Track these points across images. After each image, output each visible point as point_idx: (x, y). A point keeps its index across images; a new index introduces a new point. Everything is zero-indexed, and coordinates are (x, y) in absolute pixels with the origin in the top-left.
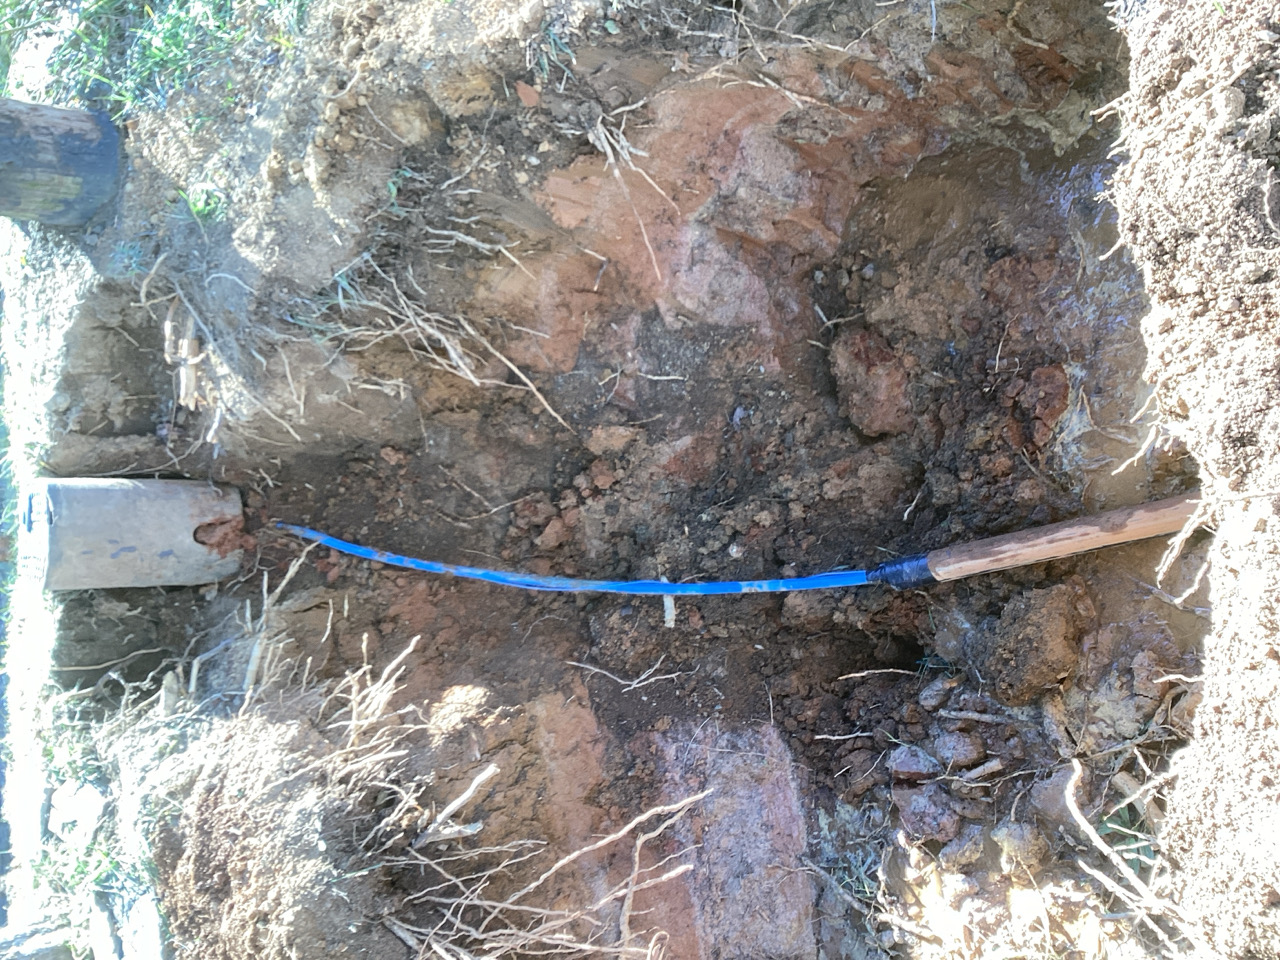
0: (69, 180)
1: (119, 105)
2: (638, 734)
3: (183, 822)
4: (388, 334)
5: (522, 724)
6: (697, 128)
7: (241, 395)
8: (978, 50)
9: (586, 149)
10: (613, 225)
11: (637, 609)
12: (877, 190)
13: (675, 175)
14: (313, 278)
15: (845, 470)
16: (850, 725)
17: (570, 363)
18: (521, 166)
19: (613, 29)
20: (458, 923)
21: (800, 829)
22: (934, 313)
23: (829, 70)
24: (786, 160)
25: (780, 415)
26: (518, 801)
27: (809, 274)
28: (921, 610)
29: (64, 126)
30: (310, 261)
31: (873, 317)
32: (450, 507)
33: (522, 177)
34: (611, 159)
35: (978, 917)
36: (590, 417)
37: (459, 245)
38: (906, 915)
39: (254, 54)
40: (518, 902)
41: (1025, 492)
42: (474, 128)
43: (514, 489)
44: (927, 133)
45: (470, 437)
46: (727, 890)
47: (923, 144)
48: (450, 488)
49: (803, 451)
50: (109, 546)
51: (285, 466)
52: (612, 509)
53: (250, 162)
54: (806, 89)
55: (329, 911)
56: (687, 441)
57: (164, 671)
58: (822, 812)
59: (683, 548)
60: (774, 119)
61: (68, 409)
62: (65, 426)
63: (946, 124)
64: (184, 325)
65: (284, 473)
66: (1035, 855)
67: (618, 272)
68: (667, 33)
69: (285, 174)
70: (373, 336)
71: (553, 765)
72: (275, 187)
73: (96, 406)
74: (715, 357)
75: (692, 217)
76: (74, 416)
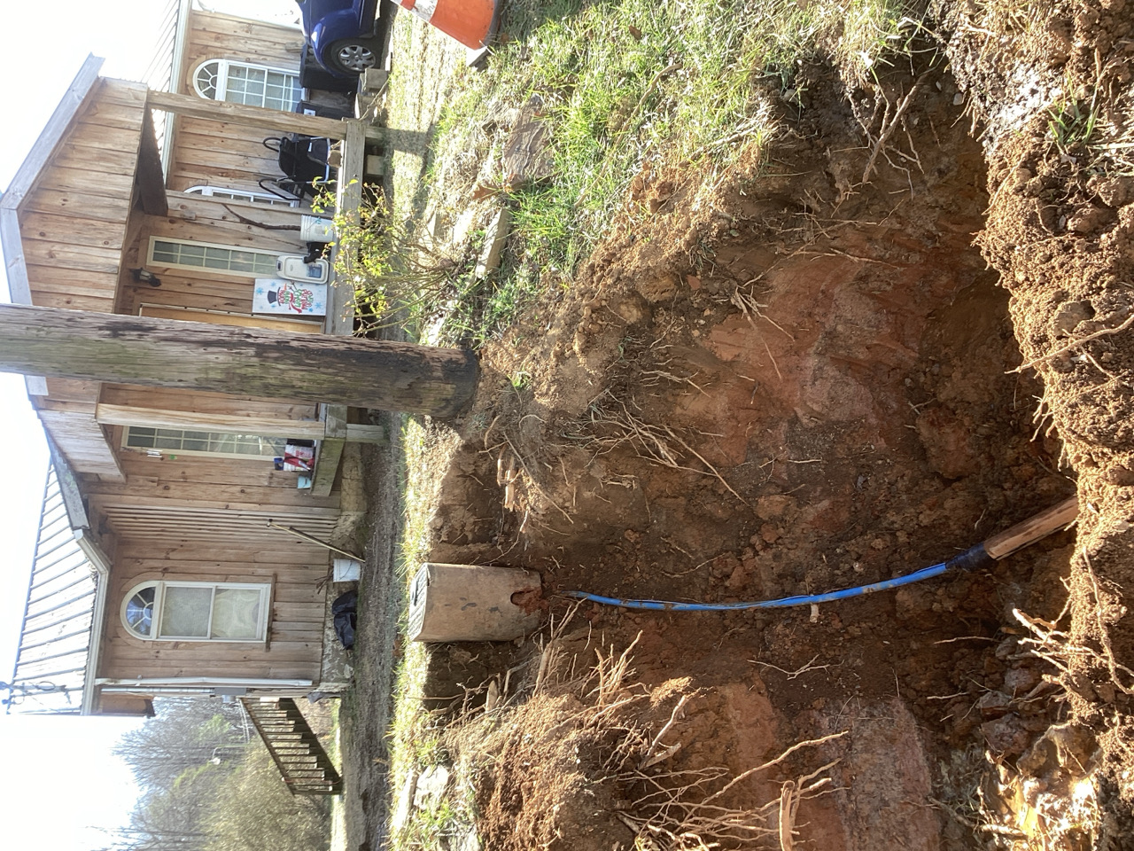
0: (448, 387)
1: (478, 342)
2: (802, 712)
3: (496, 768)
4: (622, 440)
5: (715, 700)
6: (801, 290)
7: (539, 495)
8: (967, 211)
9: (733, 310)
10: (757, 358)
11: (794, 619)
12: (935, 317)
13: (792, 320)
14: (577, 408)
15: (934, 505)
16: (954, 689)
17: (742, 458)
18: (695, 326)
19: (735, 234)
20: (665, 816)
21: (925, 776)
22: (977, 385)
23: (876, 240)
24: (868, 304)
25: (886, 475)
26: (712, 750)
27: (902, 382)
28: (991, 590)
29: (447, 357)
30: (575, 398)
31: (942, 397)
32: (670, 568)
33: (696, 333)
34: (745, 311)
35: (1047, 806)
36: (756, 491)
37: (663, 379)
38: (1002, 822)
39: (550, 298)
40: (707, 804)
41: (1044, 486)
42: (667, 309)
43: (711, 552)
44: (958, 273)
45: (680, 516)
46: (870, 821)
47: (956, 280)
48: (669, 553)
49: (904, 497)
50: (461, 602)
51: (568, 553)
52: (776, 557)
53: (544, 353)
54: (863, 254)
55: (581, 805)
56: (826, 503)
57: (488, 683)
58: (942, 764)
59: (824, 572)
60: (851, 278)
61: (442, 527)
62: (439, 538)
63: (969, 266)
64: (509, 461)
65: (566, 557)
66: (1080, 745)
67: (766, 392)
68: (769, 232)
69: (563, 353)
70: (613, 443)
71: (739, 732)
72: (557, 361)
73: (457, 526)
74: (839, 443)
75: (811, 351)
76: (444, 531)
